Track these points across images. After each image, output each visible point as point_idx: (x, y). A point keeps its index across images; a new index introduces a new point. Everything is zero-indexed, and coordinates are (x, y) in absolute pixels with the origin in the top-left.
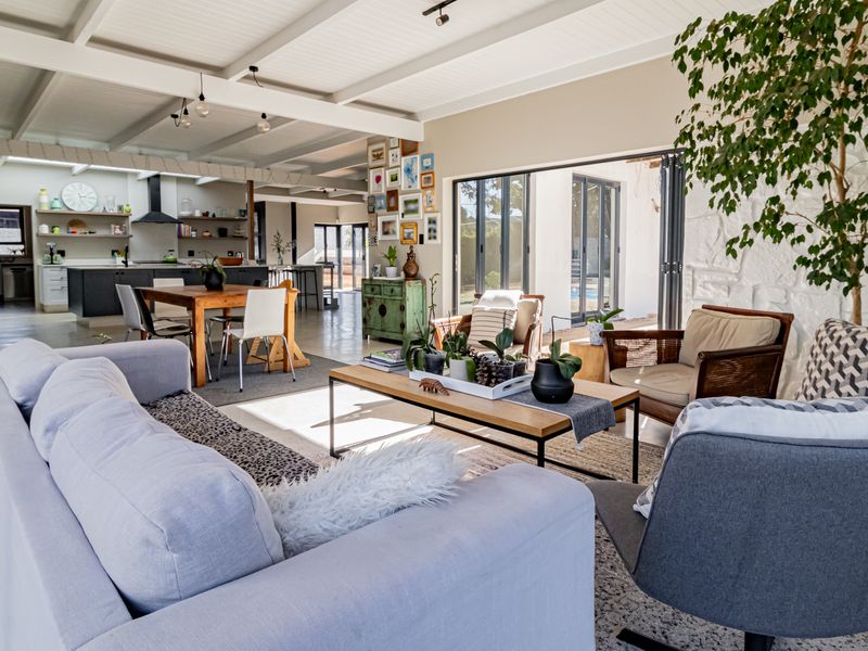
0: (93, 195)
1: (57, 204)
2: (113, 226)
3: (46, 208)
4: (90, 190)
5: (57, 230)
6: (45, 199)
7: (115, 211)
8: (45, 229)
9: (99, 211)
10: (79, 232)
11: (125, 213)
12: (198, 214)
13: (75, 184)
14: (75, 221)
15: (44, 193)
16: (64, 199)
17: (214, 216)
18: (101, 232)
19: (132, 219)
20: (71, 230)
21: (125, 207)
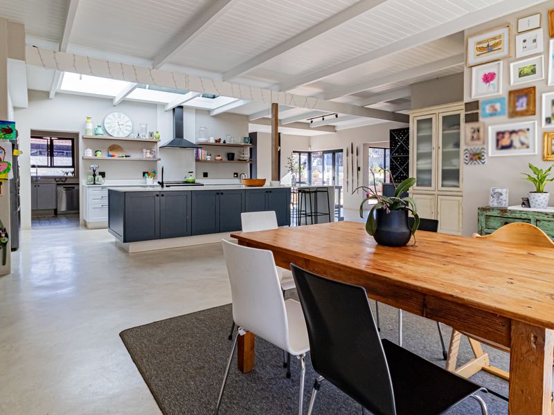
0: (130, 123)
1: (100, 131)
2: (144, 150)
3: (91, 134)
4: (127, 119)
5: (99, 153)
6: (90, 126)
7: (147, 138)
8: (89, 153)
9: (134, 137)
10: (117, 155)
11: (154, 140)
12: (212, 141)
13: (116, 114)
14: (115, 146)
15: (89, 120)
16: (106, 126)
17: (225, 142)
18: (135, 156)
19: (160, 144)
20: (111, 153)
21: (155, 134)
